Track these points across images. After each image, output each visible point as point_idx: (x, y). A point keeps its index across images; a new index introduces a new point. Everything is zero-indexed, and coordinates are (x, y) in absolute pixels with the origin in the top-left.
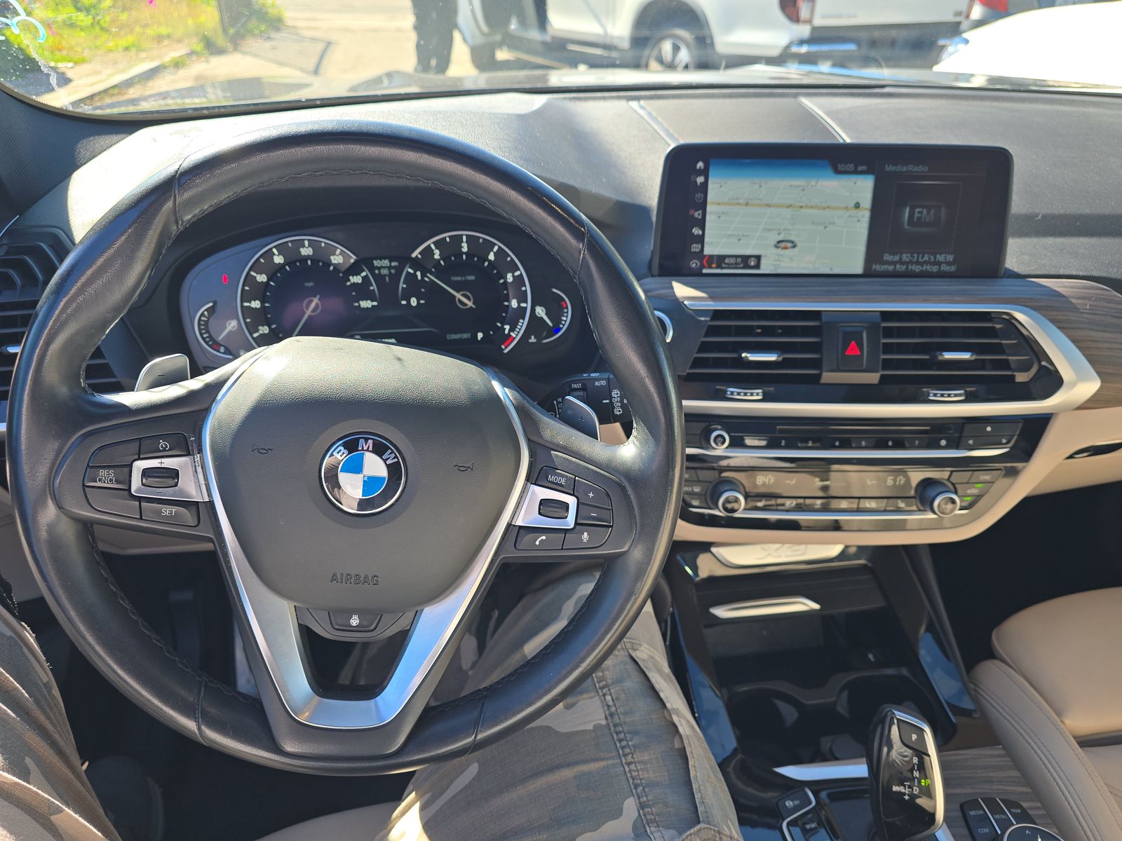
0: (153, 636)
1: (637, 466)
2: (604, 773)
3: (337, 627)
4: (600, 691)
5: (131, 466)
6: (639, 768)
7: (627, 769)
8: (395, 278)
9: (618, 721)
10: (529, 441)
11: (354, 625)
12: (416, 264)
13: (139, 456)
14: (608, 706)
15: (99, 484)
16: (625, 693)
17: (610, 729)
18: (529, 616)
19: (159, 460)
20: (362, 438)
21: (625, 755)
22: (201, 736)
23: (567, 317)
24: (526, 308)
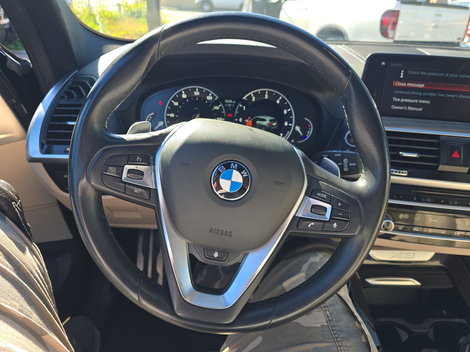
0: (122, 251)
1: (365, 192)
2: (328, 349)
3: (207, 256)
4: (323, 308)
5: (123, 167)
6: (345, 349)
7: (339, 349)
8: (234, 109)
9: (333, 324)
10: (308, 175)
11: (216, 256)
12: (244, 103)
13: (128, 163)
14: (328, 316)
15: (108, 173)
16: (336, 311)
17: (329, 328)
18: (285, 270)
19: (136, 166)
20: (233, 163)
21: (338, 342)
22: (139, 302)
23: (310, 132)
24: (291, 126)
